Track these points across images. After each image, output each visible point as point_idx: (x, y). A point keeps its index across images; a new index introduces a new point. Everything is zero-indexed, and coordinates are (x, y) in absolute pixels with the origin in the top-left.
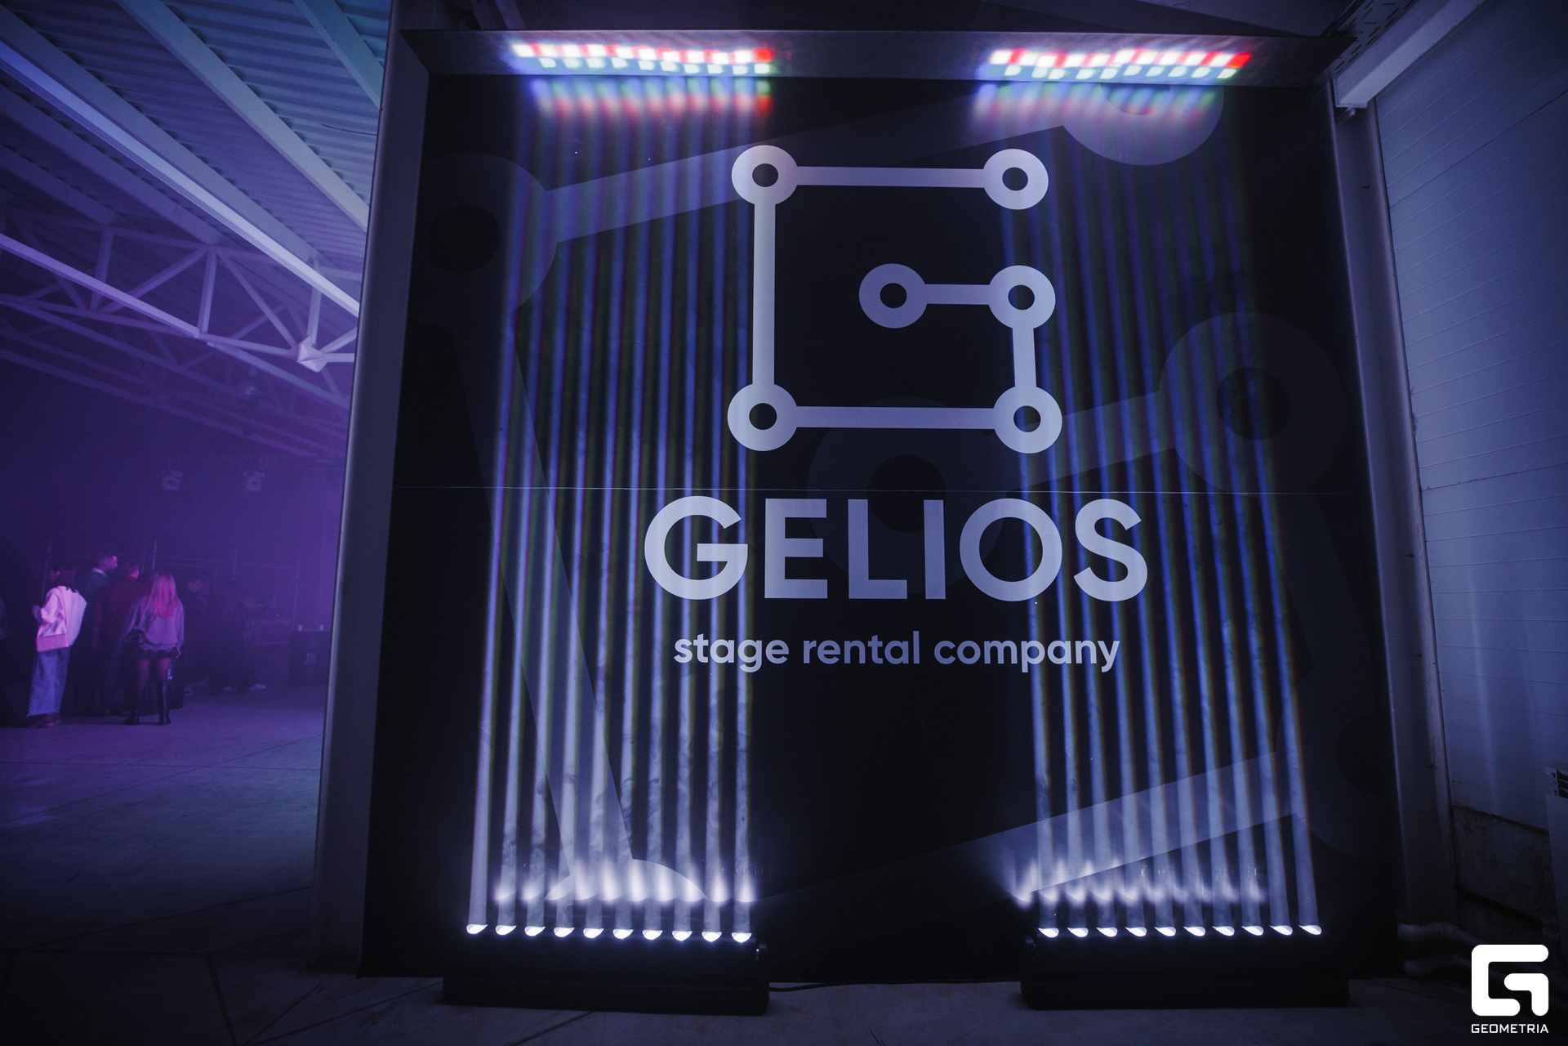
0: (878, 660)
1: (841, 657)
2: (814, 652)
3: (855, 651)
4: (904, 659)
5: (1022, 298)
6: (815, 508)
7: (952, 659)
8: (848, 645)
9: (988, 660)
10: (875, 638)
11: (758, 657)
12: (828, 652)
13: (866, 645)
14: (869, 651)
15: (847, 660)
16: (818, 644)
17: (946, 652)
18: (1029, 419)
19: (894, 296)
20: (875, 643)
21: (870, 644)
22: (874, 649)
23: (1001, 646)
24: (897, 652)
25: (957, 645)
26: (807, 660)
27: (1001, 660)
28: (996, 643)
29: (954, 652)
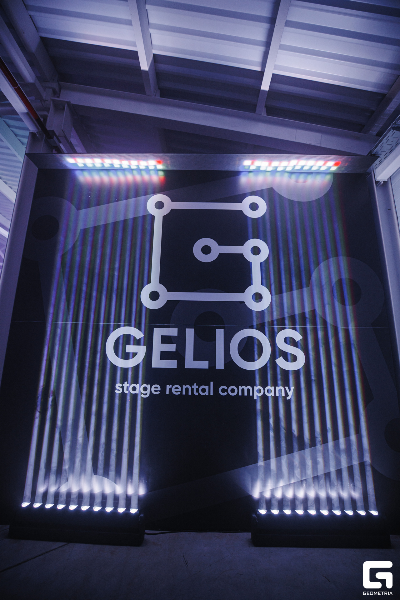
0: (196, 394)
1: (181, 392)
2: (170, 389)
3: (187, 390)
4: (207, 393)
5: (256, 251)
6: (173, 332)
7: (226, 394)
8: (184, 387)
9: (240, 394)
10: (195, 384)
11: (148, 391)
12: (176, 390)
13: (191, 387)
14: (192, 389)
15: (184, 393)
16: (172, 387)
17: (223, 391)
18: (258, 297)
19: (206, 250)
20: (195, 386)
21: (193, 387)
22: (194, 389)
23: (246, 388)
24: (204, 390)
25: (228, 388)
26: (167, 393)
27: (246, 394)
28: (244, 387)
29: (227, 391)
